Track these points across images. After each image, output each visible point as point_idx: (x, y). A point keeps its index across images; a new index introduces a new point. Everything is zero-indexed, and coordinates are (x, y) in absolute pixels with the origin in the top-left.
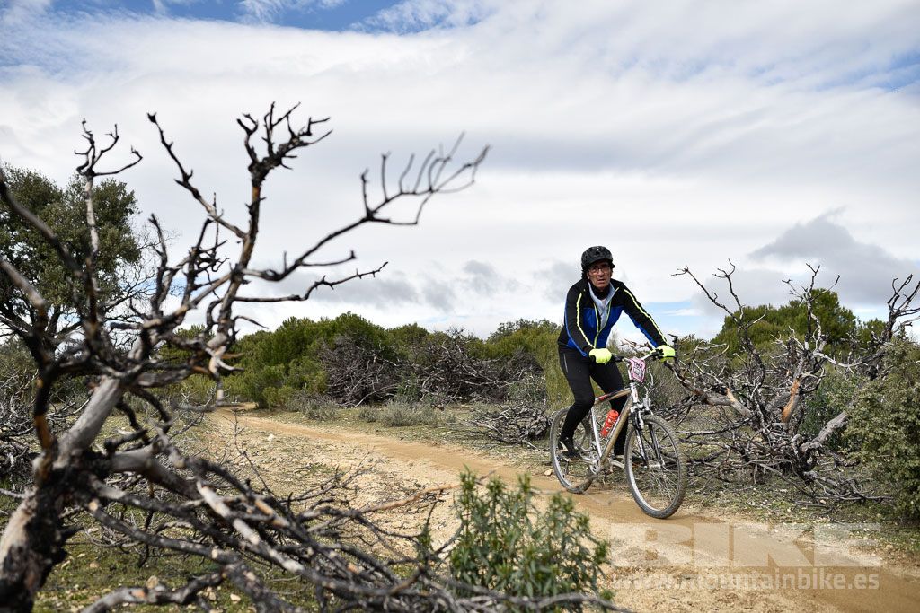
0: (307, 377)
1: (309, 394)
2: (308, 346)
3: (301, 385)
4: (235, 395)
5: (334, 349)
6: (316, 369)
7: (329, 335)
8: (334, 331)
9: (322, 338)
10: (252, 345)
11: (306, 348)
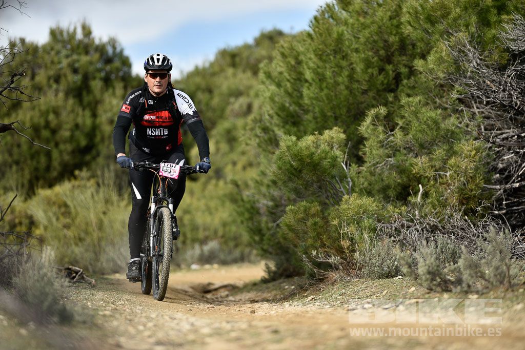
0: (420, 163)
1: (432, 220)
2: (419, 64)
3: (403, 194)
4: (203, 242)
5: (502, 68)
6: (450, 138)
7: (485, 22)
8: (501, 9)
9: (463, 36)
10: (243, 78)
11: (412, 72)
